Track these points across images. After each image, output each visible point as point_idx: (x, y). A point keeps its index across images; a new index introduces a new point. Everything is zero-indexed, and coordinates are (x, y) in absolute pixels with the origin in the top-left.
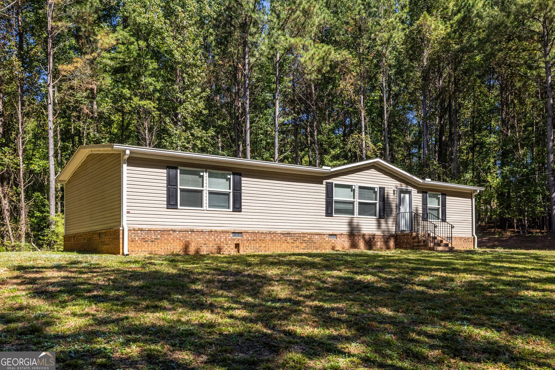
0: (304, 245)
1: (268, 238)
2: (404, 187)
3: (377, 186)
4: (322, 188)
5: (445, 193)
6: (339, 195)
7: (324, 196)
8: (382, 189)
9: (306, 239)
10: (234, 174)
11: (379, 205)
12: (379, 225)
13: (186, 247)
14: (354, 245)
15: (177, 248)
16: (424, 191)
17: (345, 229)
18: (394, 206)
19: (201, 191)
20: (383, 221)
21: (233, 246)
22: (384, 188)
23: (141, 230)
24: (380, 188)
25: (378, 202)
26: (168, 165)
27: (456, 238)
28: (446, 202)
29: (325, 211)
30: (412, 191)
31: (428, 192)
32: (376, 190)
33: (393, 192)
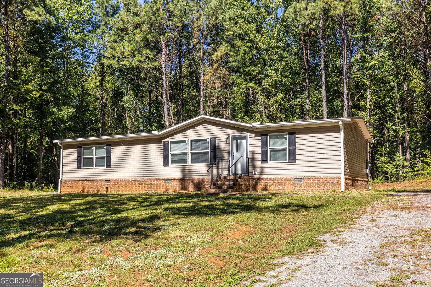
0: (147, 187)
1: (124, 183)
3: (208, 138)
4: (160, 146)
5: (294, 132)
6: (175, 149)
7: (162, 152)
8: (213, 140)
9: (148, 183)
10: (107, 145)
11: (210, 152)
12: (210, 170)
13: (83, 190)
14: (184, 188)
15: (78, 190)
17: (178, 175)
18: (225, 152)
19: (92, 158)
20: (213, 167)
24: (211, 139)
25: (209, 150)
26: (78, 146)
27: (309, 179)
28: (296, 141)
29: (163, 163)
30: (249, 137)
31: (269, 134)
32: (208, 140)
33: (225, 140)
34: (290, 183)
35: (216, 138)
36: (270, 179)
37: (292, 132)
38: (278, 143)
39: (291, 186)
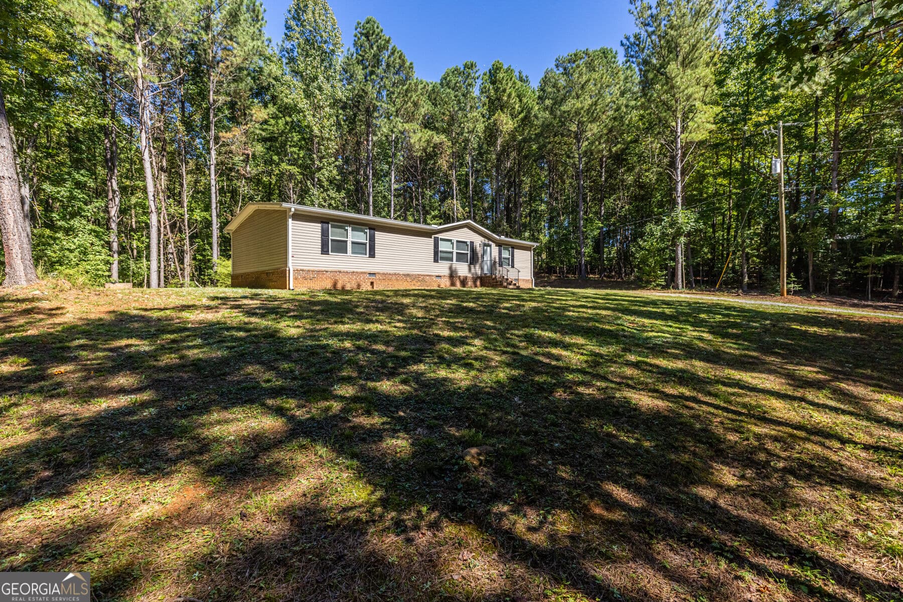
0: (419, 283)
1: (394, 278)
2: (487, 241)
3: (468, 241)
4: (431, 241)
5: (514, 247)
6: (444, 247)
7: (432, 247)
8: (472, 243)
9: (420, 279)
10: (370, 229)
11: (470, 255)
12: (470, 270)
13: (335, 285)
14: (453, 284)
15: (328, 285)
16: (499, 245)
17: (446, 272)
18: (480, 255)
19: (347, 242)
20: (472, 266)
21: (369, 284)
23: (303, 270)
24: (470, 242)
25: (469, 252)
26: (324, 221)
28: (514, 253)
29: (433, 259)
30: (494, 246)
31: (502, 246)
32: (468, 244)
33: (479, 245)
35: (474, 242)
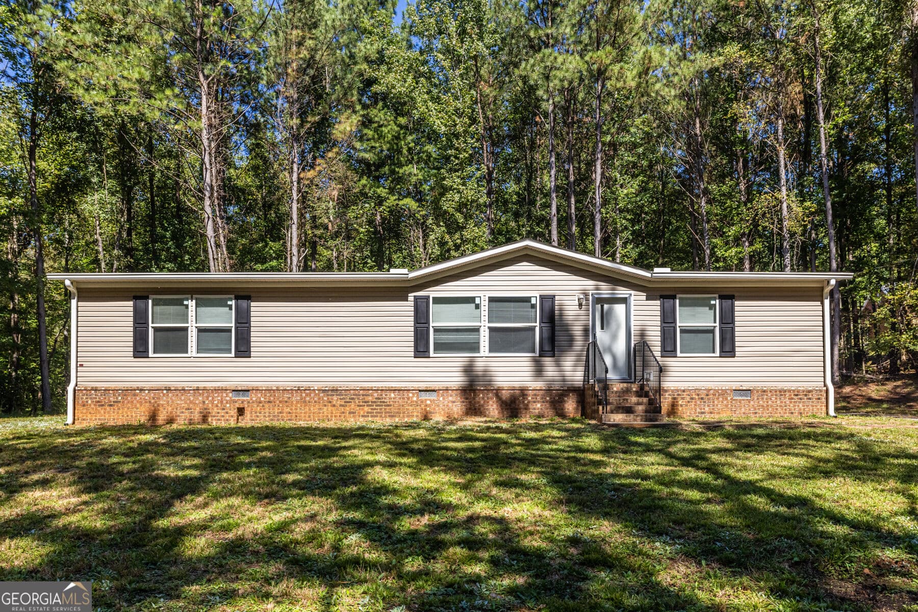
0: (366, 409)
1: (296, 397)
2: (605, 290)
3: (534, 295)
4: (405, 309)
5: (732, 294)
6: (444, 318)
7: (410, 322)
8: (548, 301)
9: (370, 398)
10: (237, 298)
11: (541, 328)
12: (539, 370)
13: (153, 417)
14: (473, 410)
15: (139, 416)
17: (457, 379)
18: (577, 330)
19: (186, 329)
20: (548, 362)
21: (234, 412)
22: (553, 297)
24: (542, 297)
25: (538, 324)
26: (138, 295)
27: (764, 391)
28: (736, 314)
29: (412, 349)
30: (633, 298)
31: (678, 296)
32: (533, 301)
33: (577, 303)
34: (726, 399)
35: (554, 296)
36: (684, 391)
37: (729, 295)
38: (694, 315)
39: (727, 406)
